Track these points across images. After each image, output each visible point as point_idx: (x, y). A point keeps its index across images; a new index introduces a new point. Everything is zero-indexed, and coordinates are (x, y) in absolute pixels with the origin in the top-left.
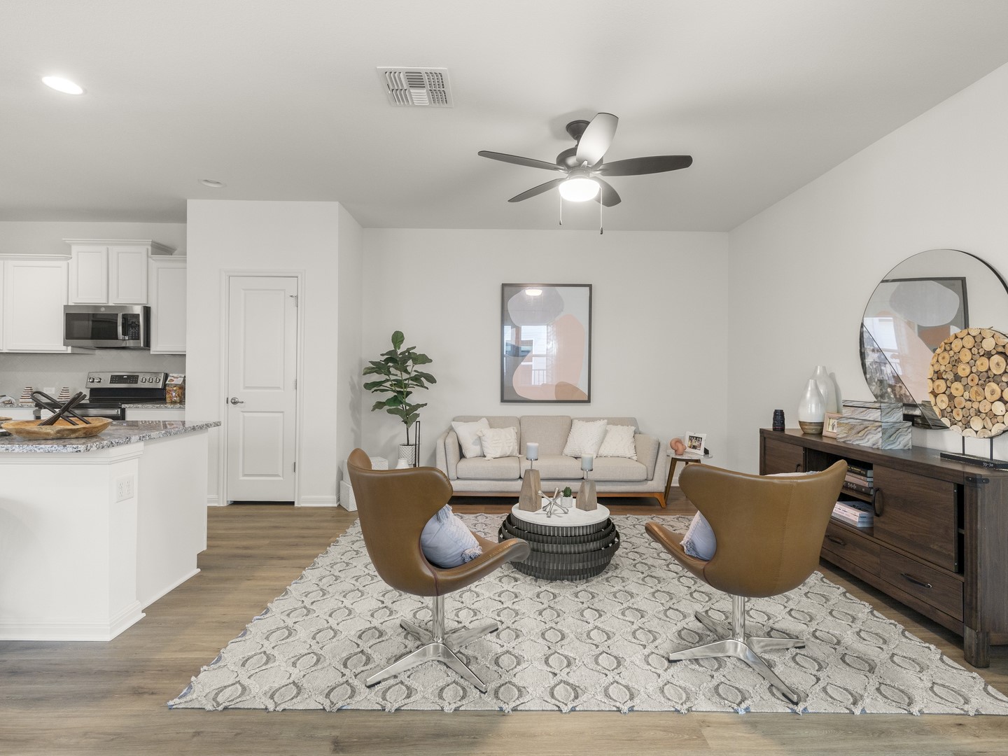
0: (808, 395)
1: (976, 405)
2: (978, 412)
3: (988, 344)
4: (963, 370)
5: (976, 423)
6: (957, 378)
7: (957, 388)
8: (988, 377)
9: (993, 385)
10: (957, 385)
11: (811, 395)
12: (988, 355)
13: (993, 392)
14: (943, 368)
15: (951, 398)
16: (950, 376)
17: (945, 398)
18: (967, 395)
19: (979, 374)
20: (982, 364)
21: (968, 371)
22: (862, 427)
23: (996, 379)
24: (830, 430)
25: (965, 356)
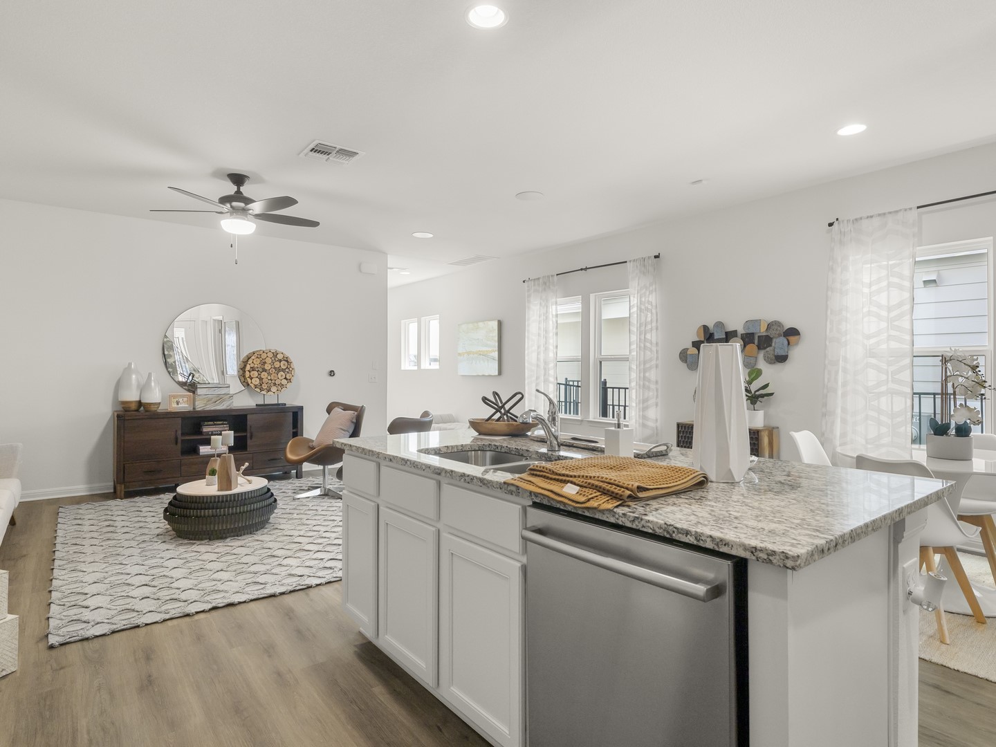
0: (153, 384)
1: (273, 382)
2: (275, 384)
3: (280, 356)
4: (267, 367)
5: (274, 389)
6: (264, 370)
7: (264, 375)
8: (279, 370)
9: (282, 373)
10: (264, 373)
11: (155, 383)
12: (280, 361)
13: (282, 376)
14: (256, 366)
15: (261, 379)
16: (261, 370)
17: (258, 380)
18: (269, 378)
19: (275, 368)
20: (277, 364)
21: (270, 367)
22: (218, 398)
23: (283, 370)
24: (174, 405)
25: (269, 361)
